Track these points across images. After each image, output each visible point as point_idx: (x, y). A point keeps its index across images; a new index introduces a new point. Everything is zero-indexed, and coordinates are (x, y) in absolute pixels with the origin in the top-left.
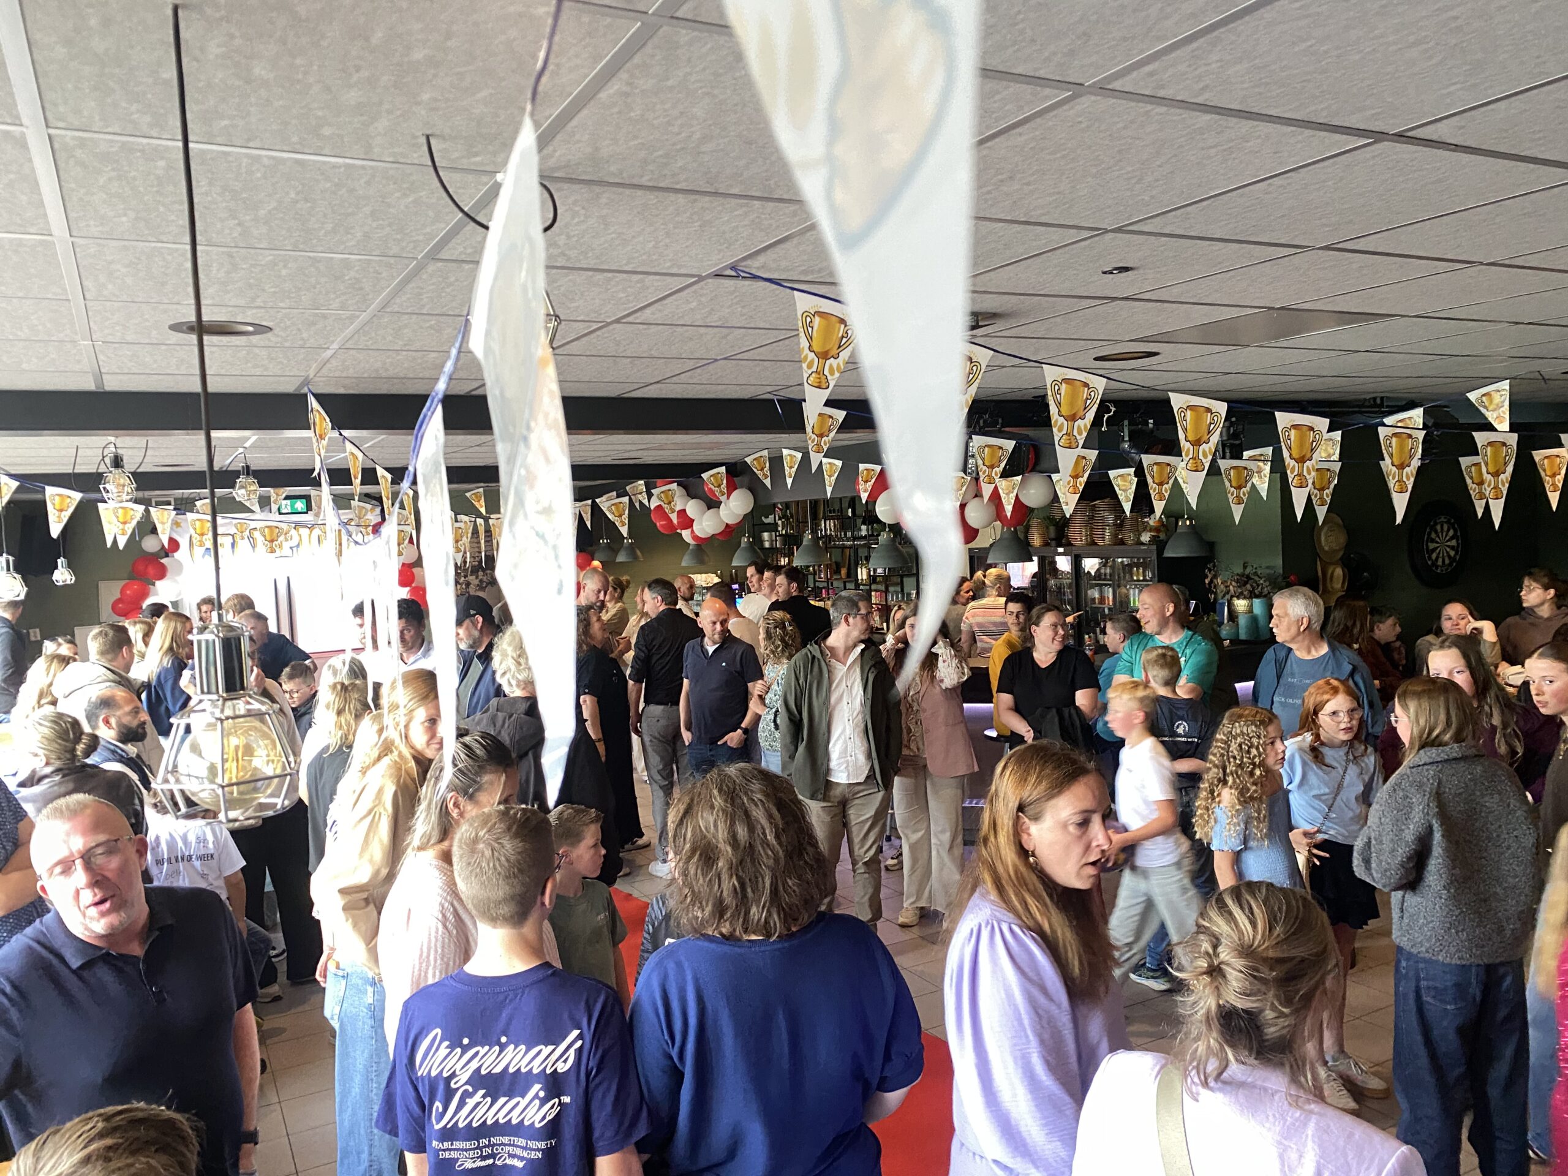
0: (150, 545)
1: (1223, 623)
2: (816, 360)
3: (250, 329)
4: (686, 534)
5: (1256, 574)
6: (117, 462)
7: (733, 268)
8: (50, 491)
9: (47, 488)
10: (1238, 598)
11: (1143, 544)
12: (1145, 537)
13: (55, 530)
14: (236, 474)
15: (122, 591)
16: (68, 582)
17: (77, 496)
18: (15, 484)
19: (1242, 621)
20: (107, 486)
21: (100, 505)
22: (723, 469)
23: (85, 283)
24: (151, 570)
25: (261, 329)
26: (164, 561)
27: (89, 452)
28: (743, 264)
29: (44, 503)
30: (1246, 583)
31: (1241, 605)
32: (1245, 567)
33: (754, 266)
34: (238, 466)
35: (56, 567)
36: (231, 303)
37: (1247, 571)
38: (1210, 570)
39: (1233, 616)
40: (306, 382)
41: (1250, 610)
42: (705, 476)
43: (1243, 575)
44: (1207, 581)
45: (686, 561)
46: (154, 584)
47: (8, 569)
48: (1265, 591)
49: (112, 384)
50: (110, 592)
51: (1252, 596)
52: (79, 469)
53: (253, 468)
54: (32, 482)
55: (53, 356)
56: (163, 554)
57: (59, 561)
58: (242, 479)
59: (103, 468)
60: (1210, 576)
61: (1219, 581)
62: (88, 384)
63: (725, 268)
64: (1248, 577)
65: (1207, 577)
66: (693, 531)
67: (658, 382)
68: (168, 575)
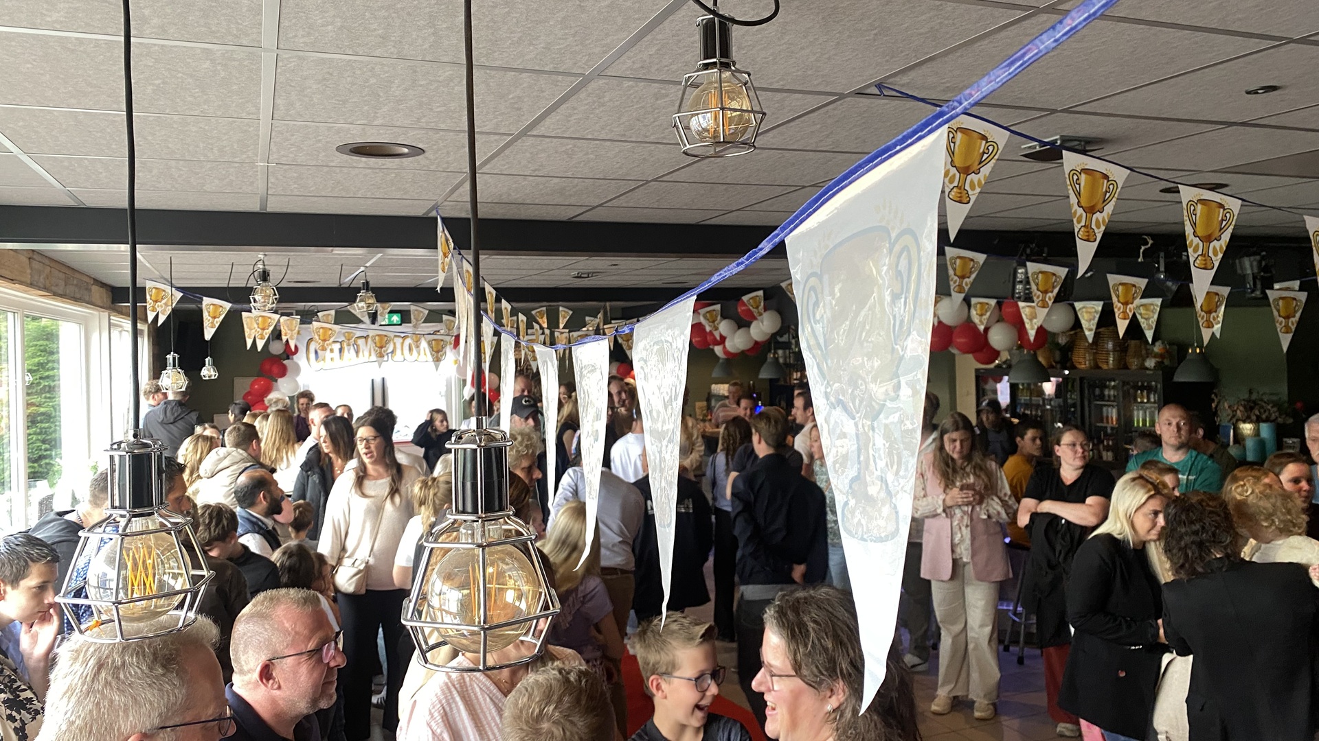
0: (276, 348)
1: (1229, 445)
2: (958, 175)
3: (406, 150)
4: (718, 350)
5: (1262, 400)
6: (265, 276)
7: (879, 86)
8: (207, 301)
9: (204, 298)
10: (1244, 422)
11: (1147, 369)
12: (1150, 363)
13: (208, 334)
14: (358, 290)
15: (252, 385)
16: (213, 378)
17: (228, 306)
18: (179, 295)
19: (1250, 444)
20: (256, 297)
21: (244, 314)
22: (761, 293)
23: (278, 101)
24: (275, 370)
25: (417, 151)
26: (285, 362)
27: (240, 269)
28: (890, 80)
29: (201, 311)
30: (1252, 409)
31: (1247, 428)
32: (1251, 392)
33: (901, 83)
34: (359, 283)
35: (204, 365)
36: (398, 124)
37: (1254, 397)
38: (1216, 396)
39: (1239, 439)
40: (436, 207)
41: (1257, 433)
42: (745, 298)
43: (1249, 401)
44: (1214, 405)
45: (716, 373)
46: (276, 381)
47: (174, 366)
48: (1273, 417)
49: (274, 206)
50: (243, 386)
51: (1258, 420)
52: (233, 284)
53: (371, 285)
54: (193, 294)
55: (231, 178)
56: (285, 356)
57: (207, 360)
58: (362, 293)
59: (252, 283)
60: (1216, 401)
61: (1226, 405)
62: (253, 206)
63: (868, 86)
64: (1255, 402)
65: (1213, 401)
66: (724, 347)
67: (739, 210)
68: (288, 374)
